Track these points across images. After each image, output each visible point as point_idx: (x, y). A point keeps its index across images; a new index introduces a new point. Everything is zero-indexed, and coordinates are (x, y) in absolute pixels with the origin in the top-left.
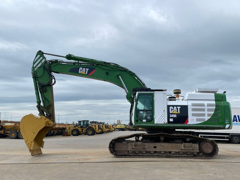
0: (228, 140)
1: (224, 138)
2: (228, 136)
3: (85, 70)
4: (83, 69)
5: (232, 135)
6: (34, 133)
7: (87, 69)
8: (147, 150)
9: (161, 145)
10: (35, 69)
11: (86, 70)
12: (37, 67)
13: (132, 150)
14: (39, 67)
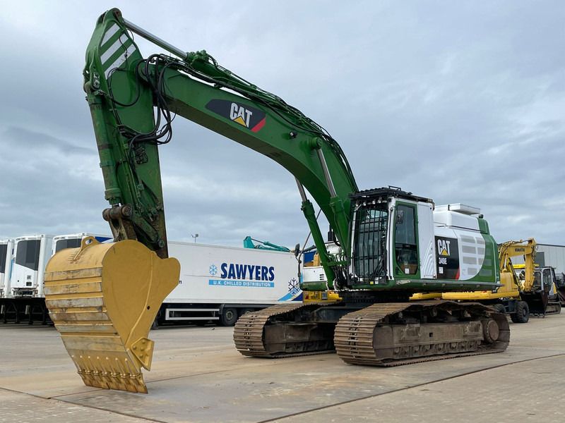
0: (218, 318)
1: (209, 314)
2: (218, 310)
3: (243, 113)
4: (238, 110)
5: (226, 306)
6: (148, 308)
7: (249, 113)
8: (421, 343)
9: (439, 328)
10: (106, 73)
11: (246, 114)
12: (112, 67)
13: (400, 345)
14: (118, 69)
